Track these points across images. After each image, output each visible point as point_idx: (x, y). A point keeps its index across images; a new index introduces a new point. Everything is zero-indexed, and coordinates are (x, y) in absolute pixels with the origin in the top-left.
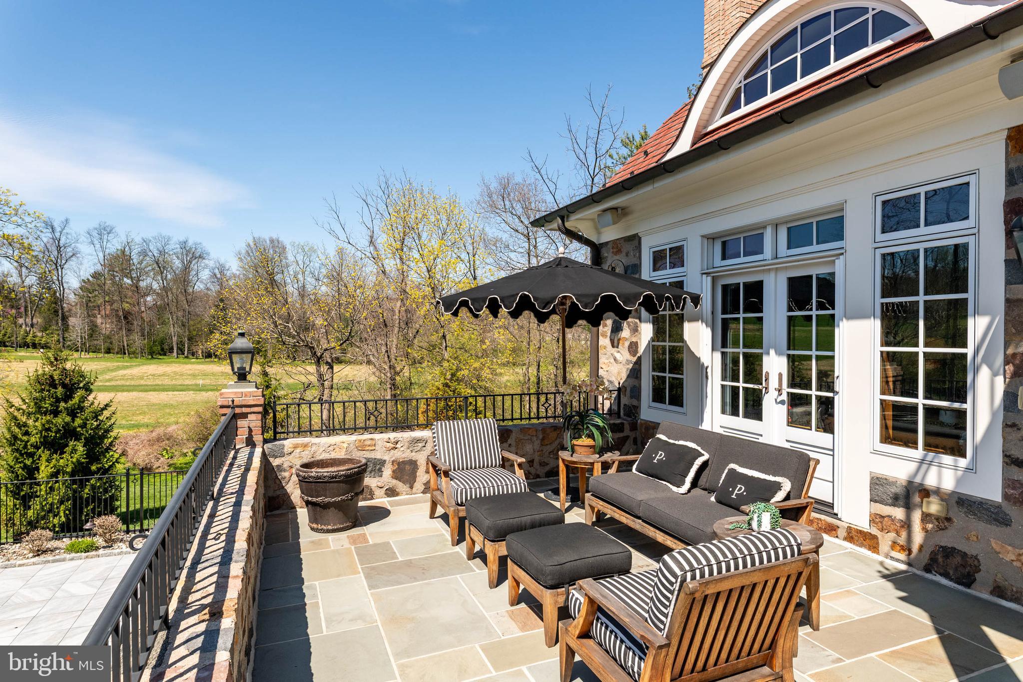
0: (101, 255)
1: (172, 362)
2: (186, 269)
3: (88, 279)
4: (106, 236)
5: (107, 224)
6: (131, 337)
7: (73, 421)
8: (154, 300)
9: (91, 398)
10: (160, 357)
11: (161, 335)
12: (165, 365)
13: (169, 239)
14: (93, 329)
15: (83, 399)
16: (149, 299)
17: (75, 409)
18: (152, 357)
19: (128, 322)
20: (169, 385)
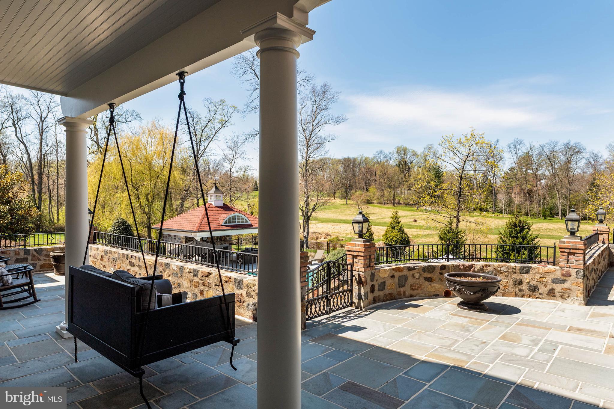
0: (515, 158)
1: (558, 222)
2: (569, 161)
3: (507, 172)
4: (518, 146)
5: (519, 139)
6: (532, 206)
8: (546, 182)
9: (530, 233)
10: (550, 218)
11: (551, 205)
12: (553, 223)
13: (557, 143)
14: (510, 202)
15: (527, 233)
16: (543, 181)
17: (524, 237)
18: (545, 218)
19: (530, 197)
20: (557, 236)
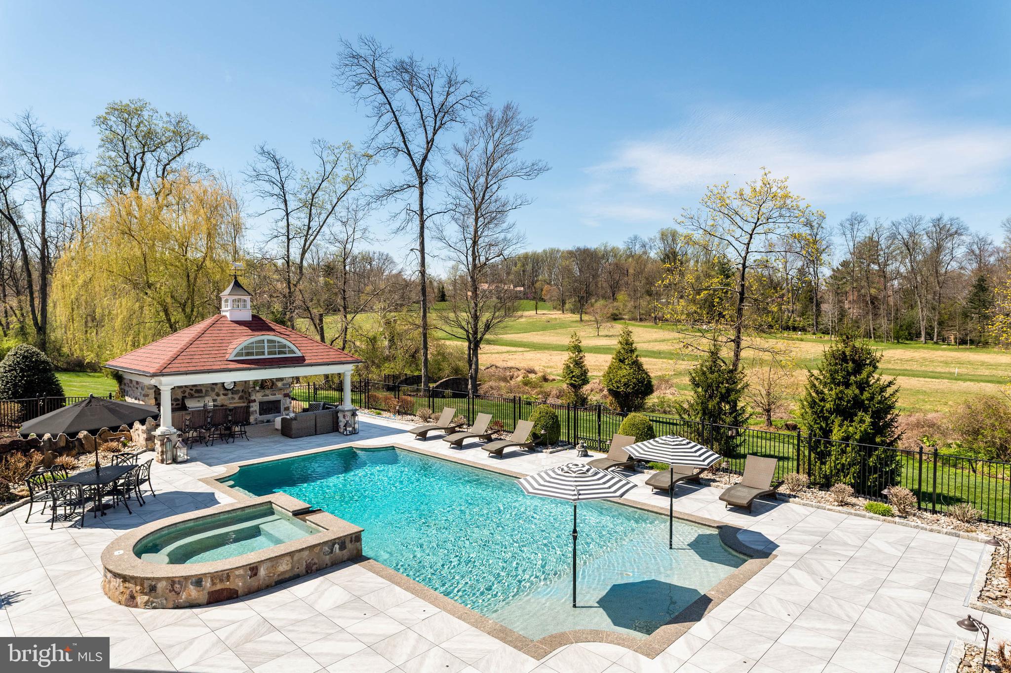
0: (851, 244)
1: (920, 348)
2: (938, 249)
3: (837, 268)
4: (856, 226)
5: (858, 214)
6: (878, 322)
7: (862, 394)
8: (900, 284)
9: (876, 375)
10: (906, 342)
11: (908, 319)
12: (912, 350)
13: (920, 219)
14: (842, 314)
15: (870, 375)
16: (896, 282)
17: (863, 383)
18: (898, 342)
19: (875, 307)
20: (919, 371)
